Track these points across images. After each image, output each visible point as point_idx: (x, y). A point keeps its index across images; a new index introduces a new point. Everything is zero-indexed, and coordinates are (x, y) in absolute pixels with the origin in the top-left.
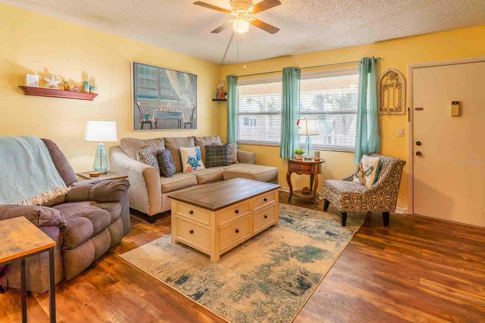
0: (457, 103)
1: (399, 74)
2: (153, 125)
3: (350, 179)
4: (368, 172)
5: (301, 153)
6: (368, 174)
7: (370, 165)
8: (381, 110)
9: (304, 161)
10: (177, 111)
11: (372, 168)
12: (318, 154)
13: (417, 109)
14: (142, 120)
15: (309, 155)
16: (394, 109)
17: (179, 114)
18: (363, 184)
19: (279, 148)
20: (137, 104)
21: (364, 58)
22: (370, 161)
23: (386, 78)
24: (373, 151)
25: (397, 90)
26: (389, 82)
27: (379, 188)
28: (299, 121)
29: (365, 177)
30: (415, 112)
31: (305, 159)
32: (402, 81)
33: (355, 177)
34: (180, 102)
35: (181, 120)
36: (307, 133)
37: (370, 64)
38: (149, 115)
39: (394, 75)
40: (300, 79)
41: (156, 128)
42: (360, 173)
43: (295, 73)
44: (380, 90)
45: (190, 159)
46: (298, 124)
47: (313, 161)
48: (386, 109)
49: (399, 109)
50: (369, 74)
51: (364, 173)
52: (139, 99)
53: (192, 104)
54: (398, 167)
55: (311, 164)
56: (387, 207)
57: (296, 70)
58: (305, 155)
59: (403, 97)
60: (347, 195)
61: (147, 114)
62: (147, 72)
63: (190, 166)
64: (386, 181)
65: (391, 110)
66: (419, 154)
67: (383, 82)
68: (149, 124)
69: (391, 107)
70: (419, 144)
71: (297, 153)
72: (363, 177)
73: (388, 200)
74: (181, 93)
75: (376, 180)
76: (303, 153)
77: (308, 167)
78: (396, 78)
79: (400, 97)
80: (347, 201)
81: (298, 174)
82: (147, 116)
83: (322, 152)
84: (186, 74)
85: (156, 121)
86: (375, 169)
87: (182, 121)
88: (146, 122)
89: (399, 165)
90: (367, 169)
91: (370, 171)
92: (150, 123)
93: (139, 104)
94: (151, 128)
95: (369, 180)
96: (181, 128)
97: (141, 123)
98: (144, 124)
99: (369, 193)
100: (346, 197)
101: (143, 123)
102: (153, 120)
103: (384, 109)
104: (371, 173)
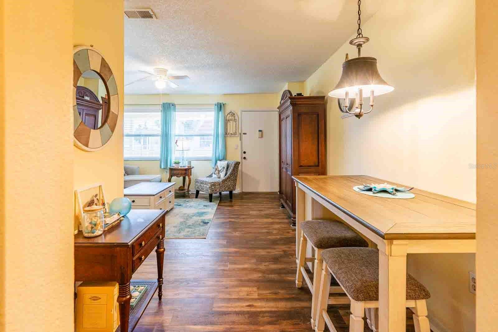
0: (261, 131)
1: (235, 114)
3: (211, 176)
4: (222, 170)
5: (179, 163)
6: (222, 172)
7: (223, 166)
8: (226, 134)
9: (180, 168)
11: (224, 168)
12: (190, 163)
13: (244, 134)
15: (184, 164)
16: (233, 133)
18: (219, 178)
19: (159, 162)
21: (218, 103)
22: (222, 164)
23: (228, 115)
24: (222, 158)
25: (234, 123)
26: (231, 118)
27: (228, 178)
28: (177, 141)
29: (220, 173)
30: (243, 135)
31: (181, 167)
32: (237, 118)
33: (213, 174)
36: (183, 149)
37: (221, 106)
39: (233, 114)
40: (175, 112)
42: (217, 171)
43: (172, 107)
44: (226, 122)
46: (176, 143)
47: (187, 167)
48: (229, 134)
49: (235, 134)
50: (220, 112)
51: (219, 171)
54: (237, 165)
55: (186, 170)
56: (232, 188)
57: (173, 105)
58: (181, 164)
59: (237, 126)
60: (213, 184)
64: (231, 174)
65: (231, 134)
66: (245, 158)
67: (227, 118)
69: (231, 132)
70: (245, 153)
71: (175, 163)
72: (219, 173)
73: (232, 184)
75: (226, 175)
76: (180, 163)
77: (184, 172)
78: (234, 116)
79: (236, 126)
80: (213, 187)
81: (177, 177)
83: (192, 161)
86: (225, 168)
89: (237, 164)
90: (221, 168)
91: (223, 169)
95: (222, 175)
99: (224, 181)
100: (212, 185)
103: (228, 133)
104: (223, 170)
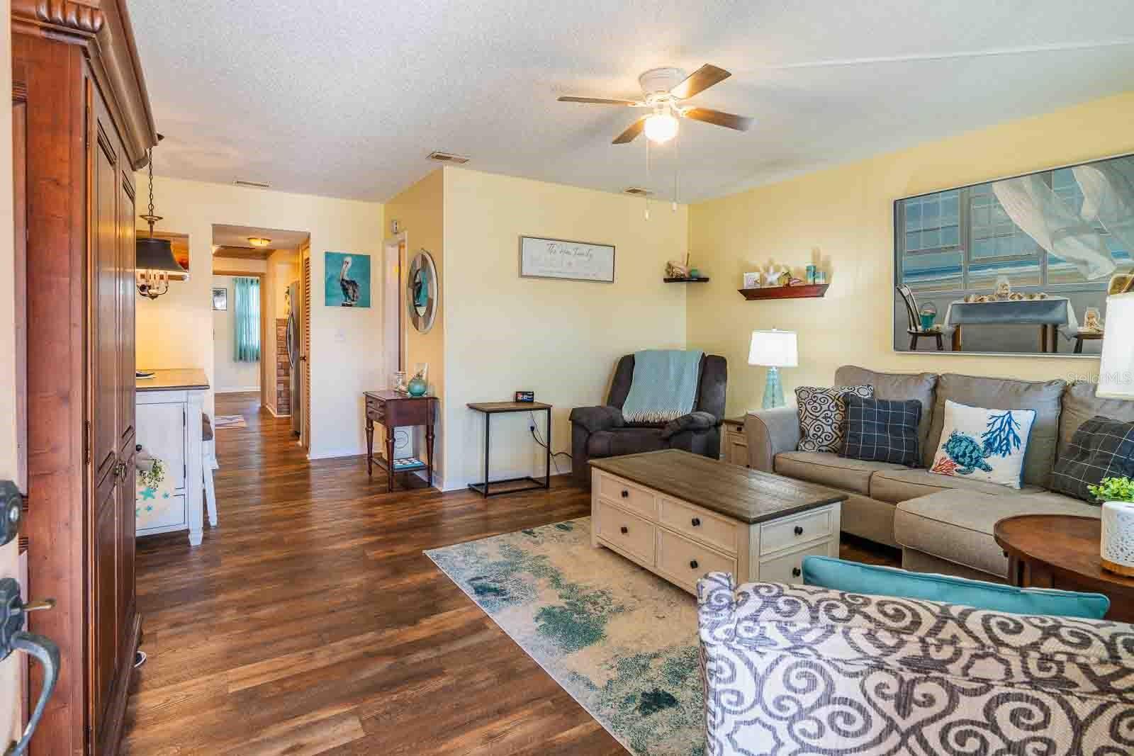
2: (947, 342)
10: (1037, 298)
14: (913, 328)
17: (1052, 305)
20: (901, 292)
34: (1050, 267)
35: (1055, 326)
38: (933, 316)
41: (955, 347)
45: (956, 439)
52: (905, 280)
53: (1120, 268)
61: (926, 315)
62: (931, 210)
63: (948, 459)
68: (934, 339)
74: (1055, 237)
82: (928, 320)
84: (1085, 169)
85: (954, 329)
87: (1061, 329)
88: (926, 334)
92: (938, 335)
93: (905, 291)
94: (940, 347)
96: (1055, 350)
97: (911, 337)
98: (920, 339)
101: (916, 335)
102: (945, 327)
